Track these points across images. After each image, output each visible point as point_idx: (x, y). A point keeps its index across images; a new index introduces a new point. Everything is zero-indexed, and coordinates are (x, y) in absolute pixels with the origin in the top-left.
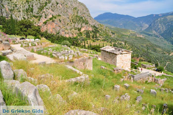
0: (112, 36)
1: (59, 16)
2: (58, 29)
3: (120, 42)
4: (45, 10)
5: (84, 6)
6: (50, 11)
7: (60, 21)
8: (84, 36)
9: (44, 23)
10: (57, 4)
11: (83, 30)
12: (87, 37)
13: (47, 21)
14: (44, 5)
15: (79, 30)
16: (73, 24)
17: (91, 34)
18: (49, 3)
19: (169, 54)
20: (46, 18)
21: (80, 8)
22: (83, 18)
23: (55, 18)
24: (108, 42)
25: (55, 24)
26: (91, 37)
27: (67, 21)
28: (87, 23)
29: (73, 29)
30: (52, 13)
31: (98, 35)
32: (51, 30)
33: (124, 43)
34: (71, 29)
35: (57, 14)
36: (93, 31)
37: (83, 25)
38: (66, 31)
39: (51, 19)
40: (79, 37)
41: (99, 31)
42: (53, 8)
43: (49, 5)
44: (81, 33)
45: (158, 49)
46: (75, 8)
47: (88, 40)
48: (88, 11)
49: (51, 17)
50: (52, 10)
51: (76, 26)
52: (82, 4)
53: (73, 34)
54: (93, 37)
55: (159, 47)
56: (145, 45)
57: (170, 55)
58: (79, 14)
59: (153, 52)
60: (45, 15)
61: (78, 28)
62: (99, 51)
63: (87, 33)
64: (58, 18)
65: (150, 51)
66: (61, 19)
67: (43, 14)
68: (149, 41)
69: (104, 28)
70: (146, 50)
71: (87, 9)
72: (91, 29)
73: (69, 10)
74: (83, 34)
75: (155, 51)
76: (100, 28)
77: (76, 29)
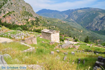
0: (48, 23)
1: (13, 12)
2: (13, 20)
3: (53, 26)
4: (3, 8)
5: (30, 5)
6: (7, 8)
7: (14, 15)
8: (30, 24)
9: (3, 17)
10: (12, 4)
11: (29, 20)
12: (32, 24)
13: (5, 15)
14: (2, 4)
15: (27, 20)
16: (23, 17)
17: (35, 23)
18: (6, 3)
19: (81, 31)
20: (4, 13)
21: (27, 7)
22: (29, 13)
23: (11, 13)
24: (45, 27)
25: (11, 17)
26: (35, 24)
27: (19, 15)
28: (32, 16)
29: (23, 20)
30: (9, 10)
31: (39, 23)
32: (9, 21)
33: (55, 27)
34: (22, 20)
35: (12, 10)
36: (36, 21)
37: (30, 17)
38: (19, 21)
39: (8, 14)
40: (27, 25)
41: (39, 21)
42: (9, 7)
43: (6, 5)
44: (28, 22)
45: (74, 29)
46: (24, 7)
47: (33, 27)
48: (32, 8)
49: (8, 12)
50: (8, 8)
51: (25, 18)
52: (28, 4)
53: (23, 23)
54: (36, 24)
56: (67, 27)
58: (27, 11)
59: (71, 31)
60: (4, 11)
61: (26, 19)
62: (41, 33)
63: (32, 22)
64: (13, 13)
65: (70, 30)
66: (15, 14)
67: (2, 11)
68: (69, 25)
69: (42, 18)
70: (68, 30)
71: (31, 7)
72: (34, 19)
73: (20, 8)
74: (30, 23)
75: (73, 30)
76: (40, 19)
77: (25, 20)
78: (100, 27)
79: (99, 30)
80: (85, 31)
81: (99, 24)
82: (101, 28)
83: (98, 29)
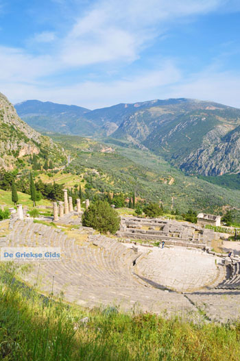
3: (91, 171)
8: (29, 168)
11: (22, 153)
12: (33, 168)
15: (16, 154)
16: (2, 144)
17: (41, 161)
19: (168, 181)
22: (14, 127)
24: (73, 174)
26: (42, 167)
28: (26, 141)
29: (6, 155)
33: (95, 171)
34: (2, 155)
36: (40, 154)
37: (22, 143)
40: (20, 171)
44: (20, 161)
45: (148, 174)
47: (40, 175)
51: (8, 147)
53: (8, 165)
54: (46, 168)
55: (150, 170)
56: (126, 170)
57: (170, 183)
58: (6, 121)
59: (143, 182)
61: (13, 151)
63: (33, 160)
68: (130, 161)
69: (50, 143)
72: (36, 151)
74: (26, 163)
75: (145, 178)
76: (44, 145)
77: (10, 154)
78: (224, 165)
79: (221, 174)
80: (181, 178)
81: (219, 155)
82: (227, 166)
83: (219, 172)
